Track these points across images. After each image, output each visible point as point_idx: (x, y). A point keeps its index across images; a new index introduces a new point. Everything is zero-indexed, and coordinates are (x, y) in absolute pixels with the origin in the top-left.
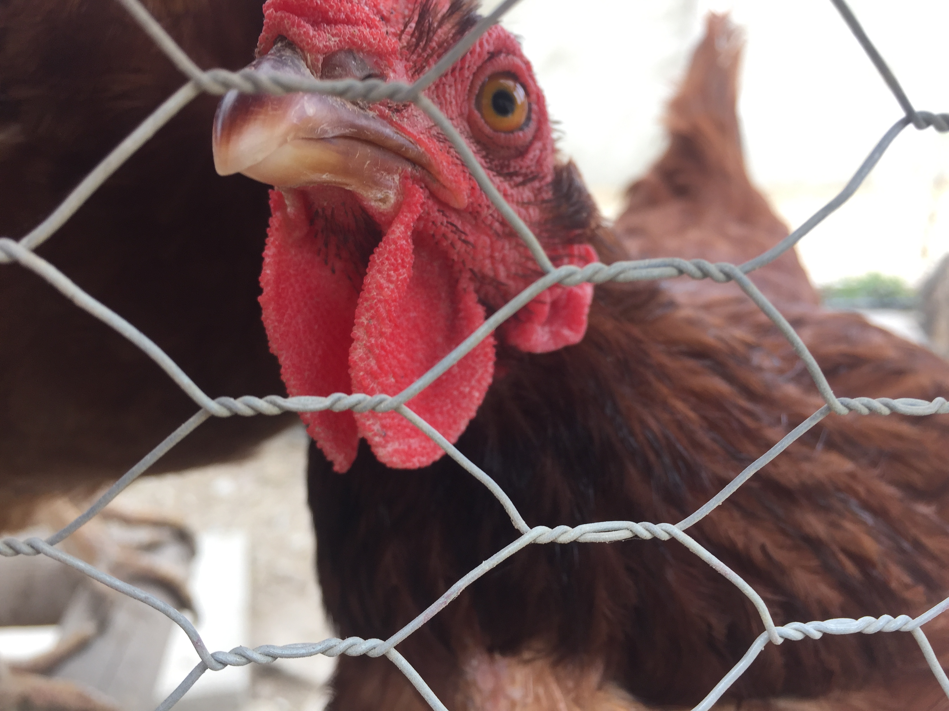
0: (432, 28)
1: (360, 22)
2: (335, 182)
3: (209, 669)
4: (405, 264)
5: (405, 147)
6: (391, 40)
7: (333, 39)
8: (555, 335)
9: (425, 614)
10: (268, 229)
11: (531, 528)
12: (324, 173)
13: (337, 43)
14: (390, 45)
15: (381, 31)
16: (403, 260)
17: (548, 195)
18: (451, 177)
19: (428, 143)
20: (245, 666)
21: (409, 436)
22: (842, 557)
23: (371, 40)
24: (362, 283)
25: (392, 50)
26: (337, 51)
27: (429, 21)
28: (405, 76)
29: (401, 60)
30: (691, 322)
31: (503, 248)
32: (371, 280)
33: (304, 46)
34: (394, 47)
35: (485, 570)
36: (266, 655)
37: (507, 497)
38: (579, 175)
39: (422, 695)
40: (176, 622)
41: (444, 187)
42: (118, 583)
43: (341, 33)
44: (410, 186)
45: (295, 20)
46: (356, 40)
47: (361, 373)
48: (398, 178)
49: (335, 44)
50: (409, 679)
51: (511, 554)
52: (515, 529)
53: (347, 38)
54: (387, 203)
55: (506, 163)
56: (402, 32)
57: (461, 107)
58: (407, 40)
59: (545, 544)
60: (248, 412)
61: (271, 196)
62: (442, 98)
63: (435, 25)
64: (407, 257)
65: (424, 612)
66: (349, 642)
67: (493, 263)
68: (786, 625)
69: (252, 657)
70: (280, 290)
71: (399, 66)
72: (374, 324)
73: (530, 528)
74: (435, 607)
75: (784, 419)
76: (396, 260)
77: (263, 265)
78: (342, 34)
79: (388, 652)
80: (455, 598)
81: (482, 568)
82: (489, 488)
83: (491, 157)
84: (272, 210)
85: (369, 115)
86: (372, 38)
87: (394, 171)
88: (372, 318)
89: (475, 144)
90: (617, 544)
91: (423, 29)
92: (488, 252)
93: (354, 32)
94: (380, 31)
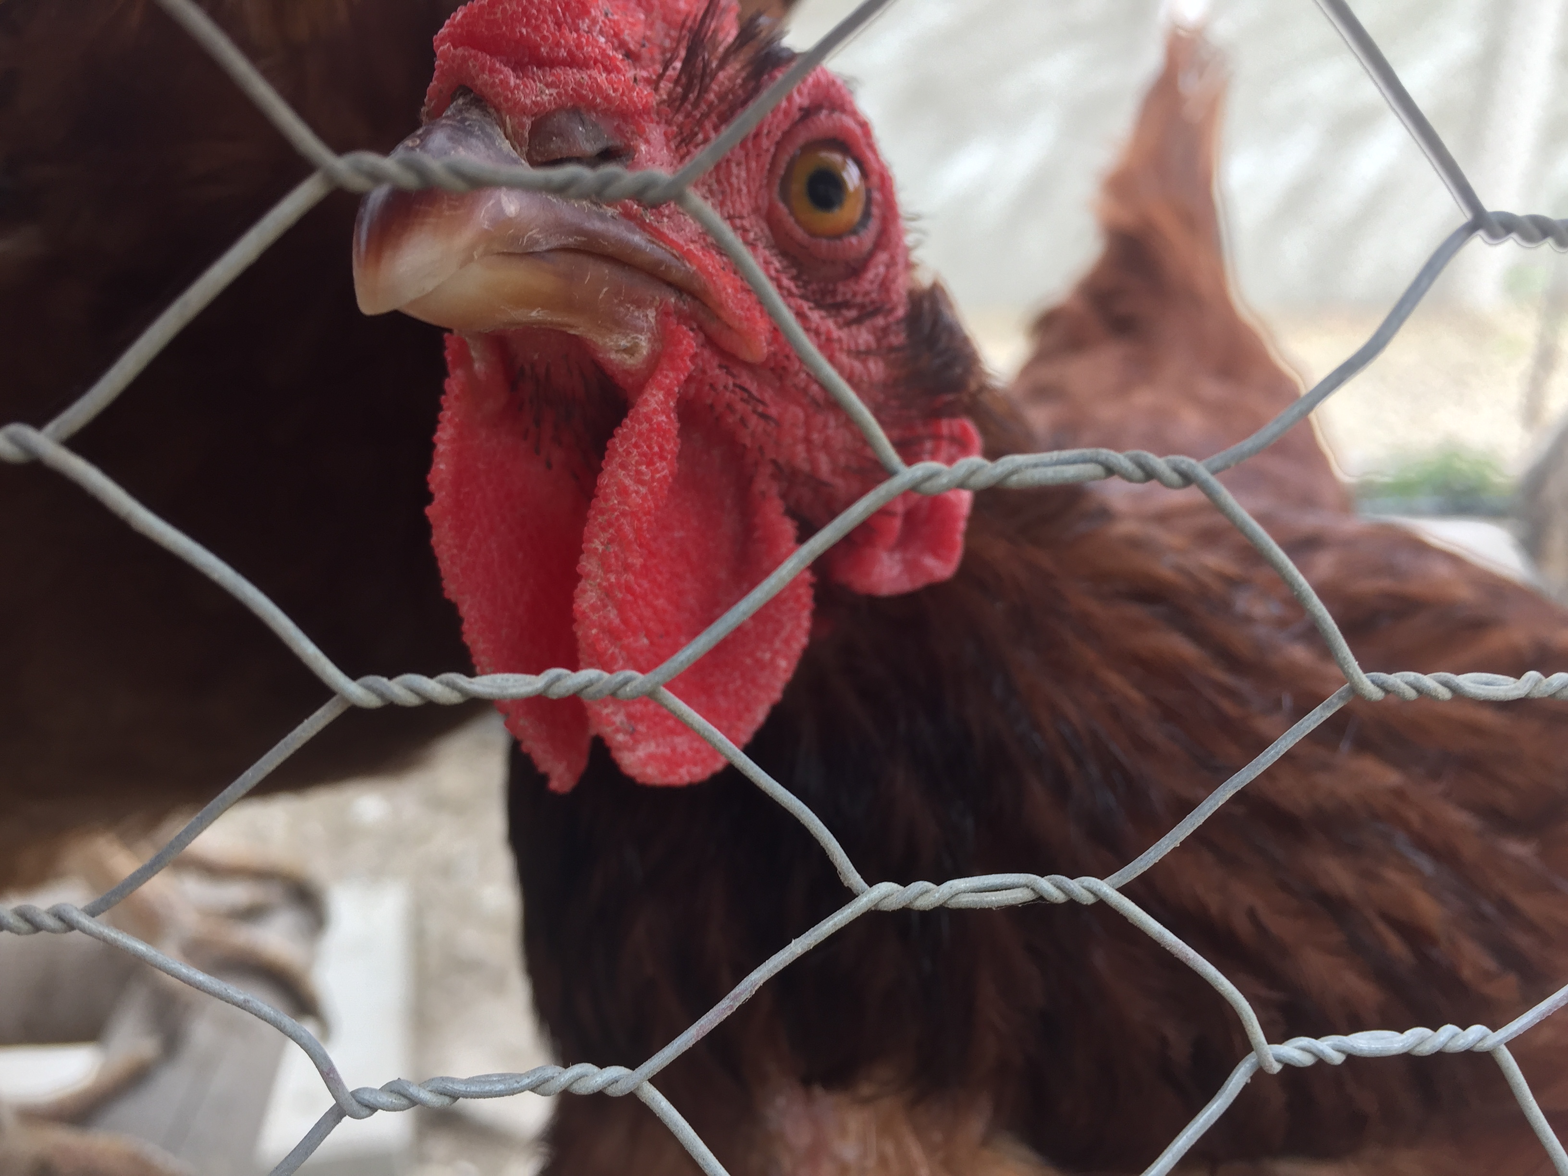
0: (708, 71)
1: (592, 62)
2: (551, 323)
3: (347, 1116)
4: (665, 454)
5: (665, 265)
6: (642, 92)
7: (547, 92)
8: (911, 567)
9: (699, 1025)
10: (443, 397)
11: (871, 886)
12: (533, 309)
13: (555, 98)
14: (640, 99)
15: (626, 78)
16: (661, 447)
17: (898, 339)
18: (739, 312)
19: (703, 257)
20: (406, 1111)
21: (672, 732)
22: (1382, 927)
23: (609, 92)
24: (594, 484)
25: (643, 107)
26: (555, 110)
27: (703, 58)
28: (665, 148)
29: (658, 123)
30: (1134, 543)
31: (825, 426)
32: (609, 480)
33: (500, 104)
34: (647, 102)
35: (796, 954)
36: (441, 1094)
37: (831, 836)
38: (950, 306)
39: (694, 1158)
40: (294, 1040)
41: (730, 328)
42: (201, 977)
43: (560, 81)
44: (673, 327)
45: (487, 62)
46: (584, 92)
47: (594, 631)
48: (654, 314)
49: (550, 100)
50: (672, 1131)
51: (837, 928)
52: (844, 886)
53: (570, 89)
54: (636, 355)
55: (831, 287)
56: (661, 77)
57: (756, 198)
58: (667, 90)
59: (893, 911)
60: (411, 700)
61: (447, 344)
62: (726, 184)
63: (714, 65)
64: (668, 441)
65: (697, 1022)
66: (575, 1072)
67: (809, 450)
68: (1286, 1043)
69: (417, 1097)
70: (462, 497)
71: (654, 133)
72: (614, 552)
73: (868, 885)
74: (715, 1015)
75: (1287, 701)
76: (650, 447)
77: (434, 456)
78: (562, 83)
79: (638, 1089)
80: (747, 1000)
81: (790, 951)
82: (801, 821)
83: (805, 277)
84: (450, 366)
85: (606, 214)
86: (611, 88)
87: (648, 303)
88: (611, 541)
89: (780, 258)
90: (1011, 911)
91: (693, 72)
92: (800, 432)
93: (581, 80)
94: (624, 76)
